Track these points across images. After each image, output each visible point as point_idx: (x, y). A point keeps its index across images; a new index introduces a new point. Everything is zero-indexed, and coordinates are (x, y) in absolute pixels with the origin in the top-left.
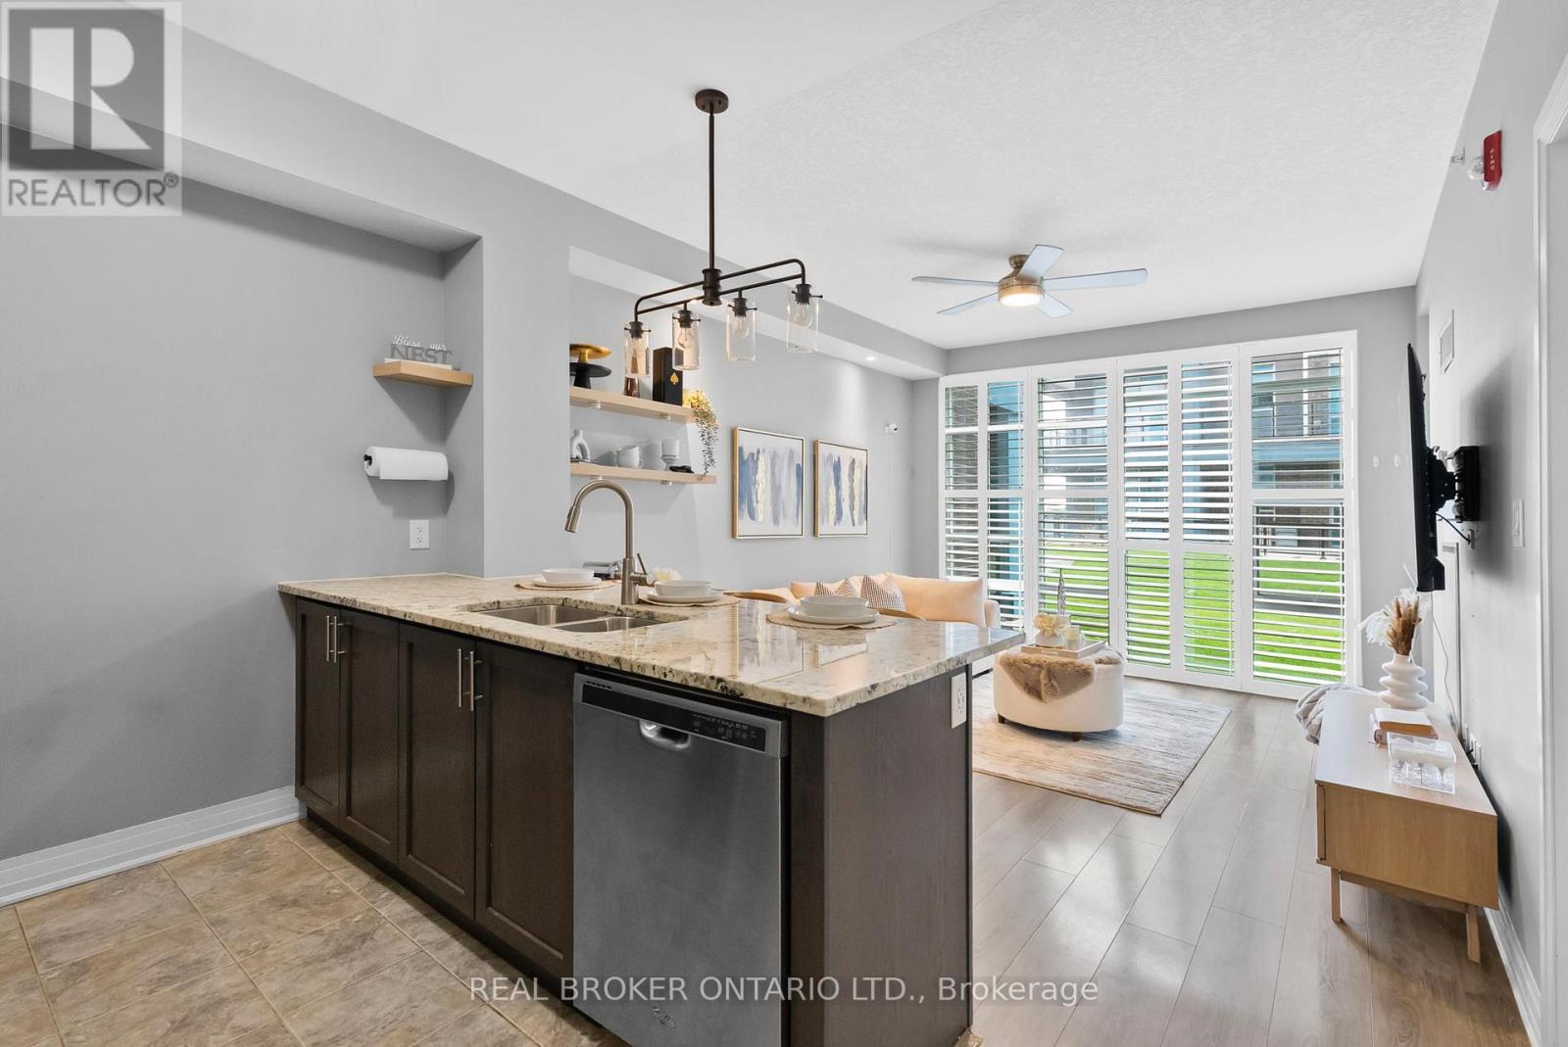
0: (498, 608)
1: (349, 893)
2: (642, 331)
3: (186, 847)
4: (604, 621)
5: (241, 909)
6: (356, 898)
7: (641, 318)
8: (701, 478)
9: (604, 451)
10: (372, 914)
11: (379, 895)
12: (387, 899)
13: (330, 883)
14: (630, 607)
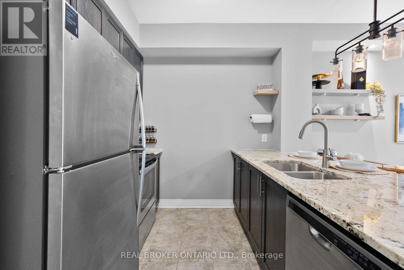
0: (278, 163)
1: (238, 234)
2: (338, 61)
3: (213, 207)
4: (313, 173)
5: (216, 227)
6: (238, 236)
7: (338, 56)
8: (375, 118)
9: (328, 110)
10: (241, 243)
11: (244, 238)
12: (245, 241)
13: (235, 229)
14: (325, 169)
